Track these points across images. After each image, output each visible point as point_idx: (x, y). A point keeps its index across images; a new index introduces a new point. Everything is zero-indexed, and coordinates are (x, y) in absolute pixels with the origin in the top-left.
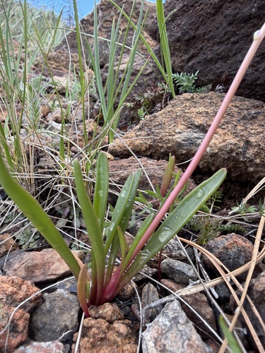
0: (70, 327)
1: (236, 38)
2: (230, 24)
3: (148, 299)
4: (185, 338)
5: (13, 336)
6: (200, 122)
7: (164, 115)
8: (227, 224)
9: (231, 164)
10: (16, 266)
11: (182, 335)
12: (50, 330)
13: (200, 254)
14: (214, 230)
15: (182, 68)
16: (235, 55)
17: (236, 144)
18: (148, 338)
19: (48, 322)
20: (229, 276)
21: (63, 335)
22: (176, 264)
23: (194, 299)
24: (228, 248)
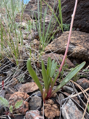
0: (40, 106)
1: (84, 13)
2: (82, 8)
3: (61, 98)
4: (74, 109)
5: (25, 109)
6: (73, 42)
7: (60, 39)
8: (82, 75)
9: (83, 56)
10: (21, 88)
11: (73, 108)
12: (34, 107)
13: (74, 84)
14: (78, 77)
15: (65, 22)
16: (83, 18)
17: (84, 50)
18: (64, 109)
19: (33, 105)
20: (84, 91)
21: (38, 108)
22: (68, 88)
23: (74, 98)
24: (83, 83)
